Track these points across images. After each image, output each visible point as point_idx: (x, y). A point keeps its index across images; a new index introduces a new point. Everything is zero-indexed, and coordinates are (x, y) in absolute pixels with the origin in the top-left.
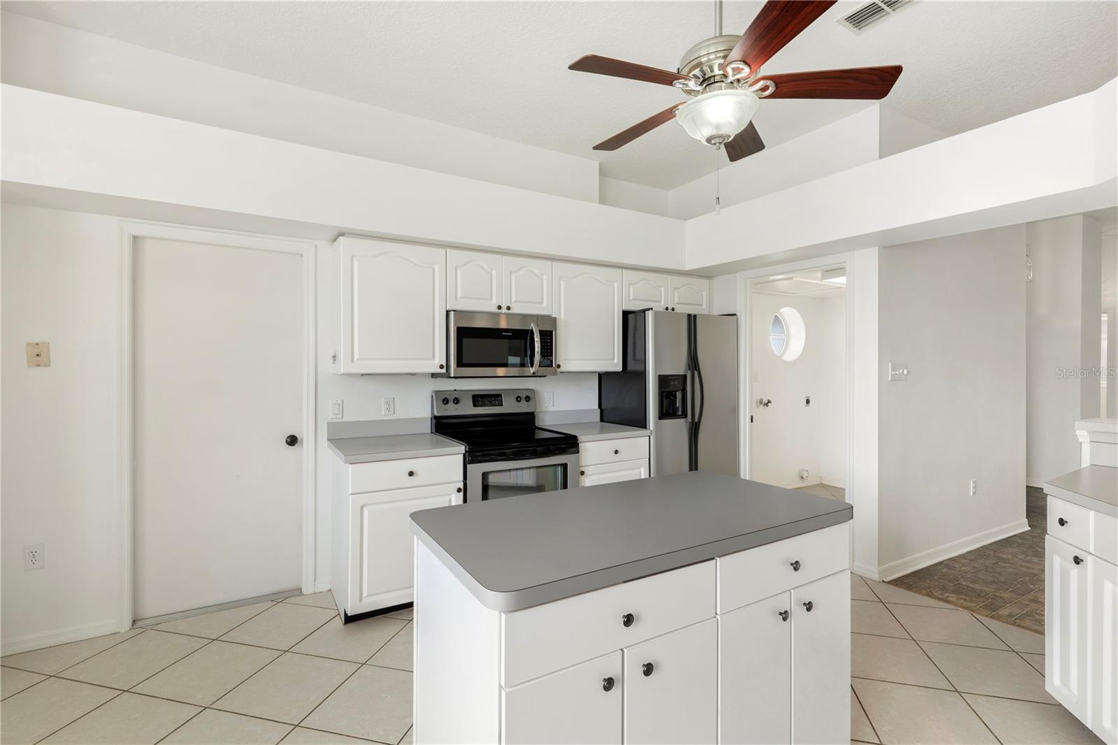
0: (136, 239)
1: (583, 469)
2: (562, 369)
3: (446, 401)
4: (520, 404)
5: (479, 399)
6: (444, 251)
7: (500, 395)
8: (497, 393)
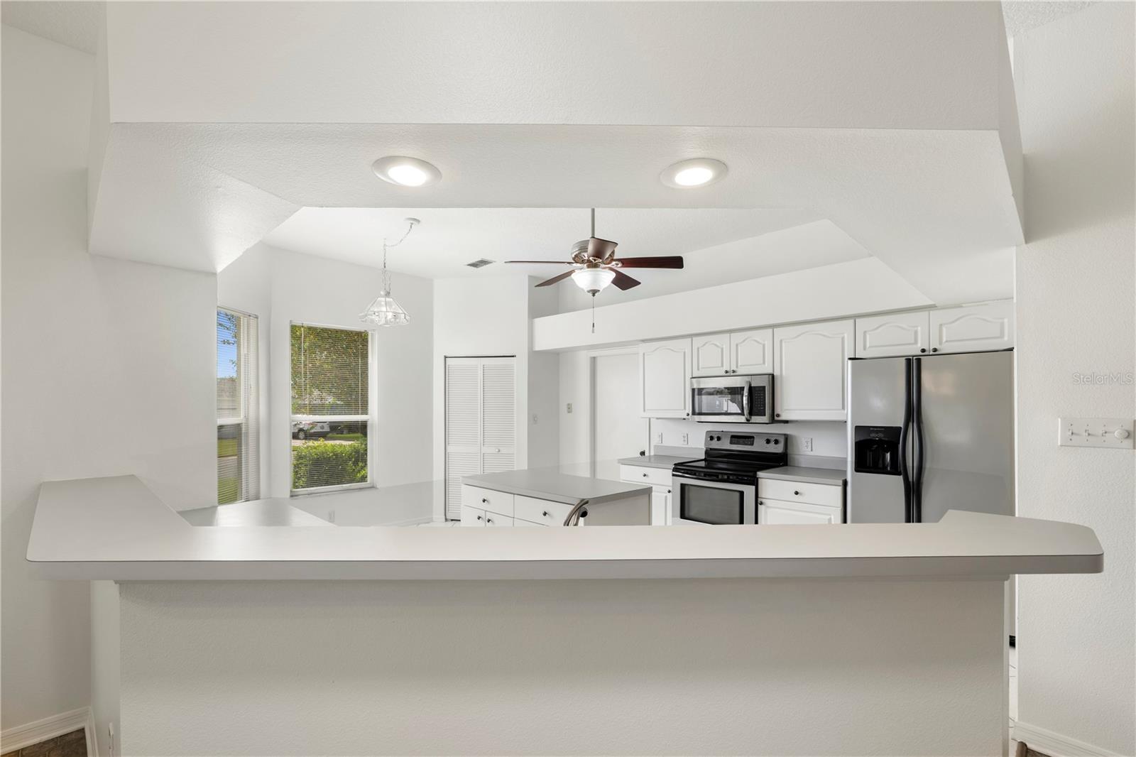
0: (593, 358)
1: (763, 501)
2: (782, 418)
3: (712, 438)
4: (768, 445)
5: (736, 438)
6: (690, 339)
7: (753, 437)
8: (751, 435)
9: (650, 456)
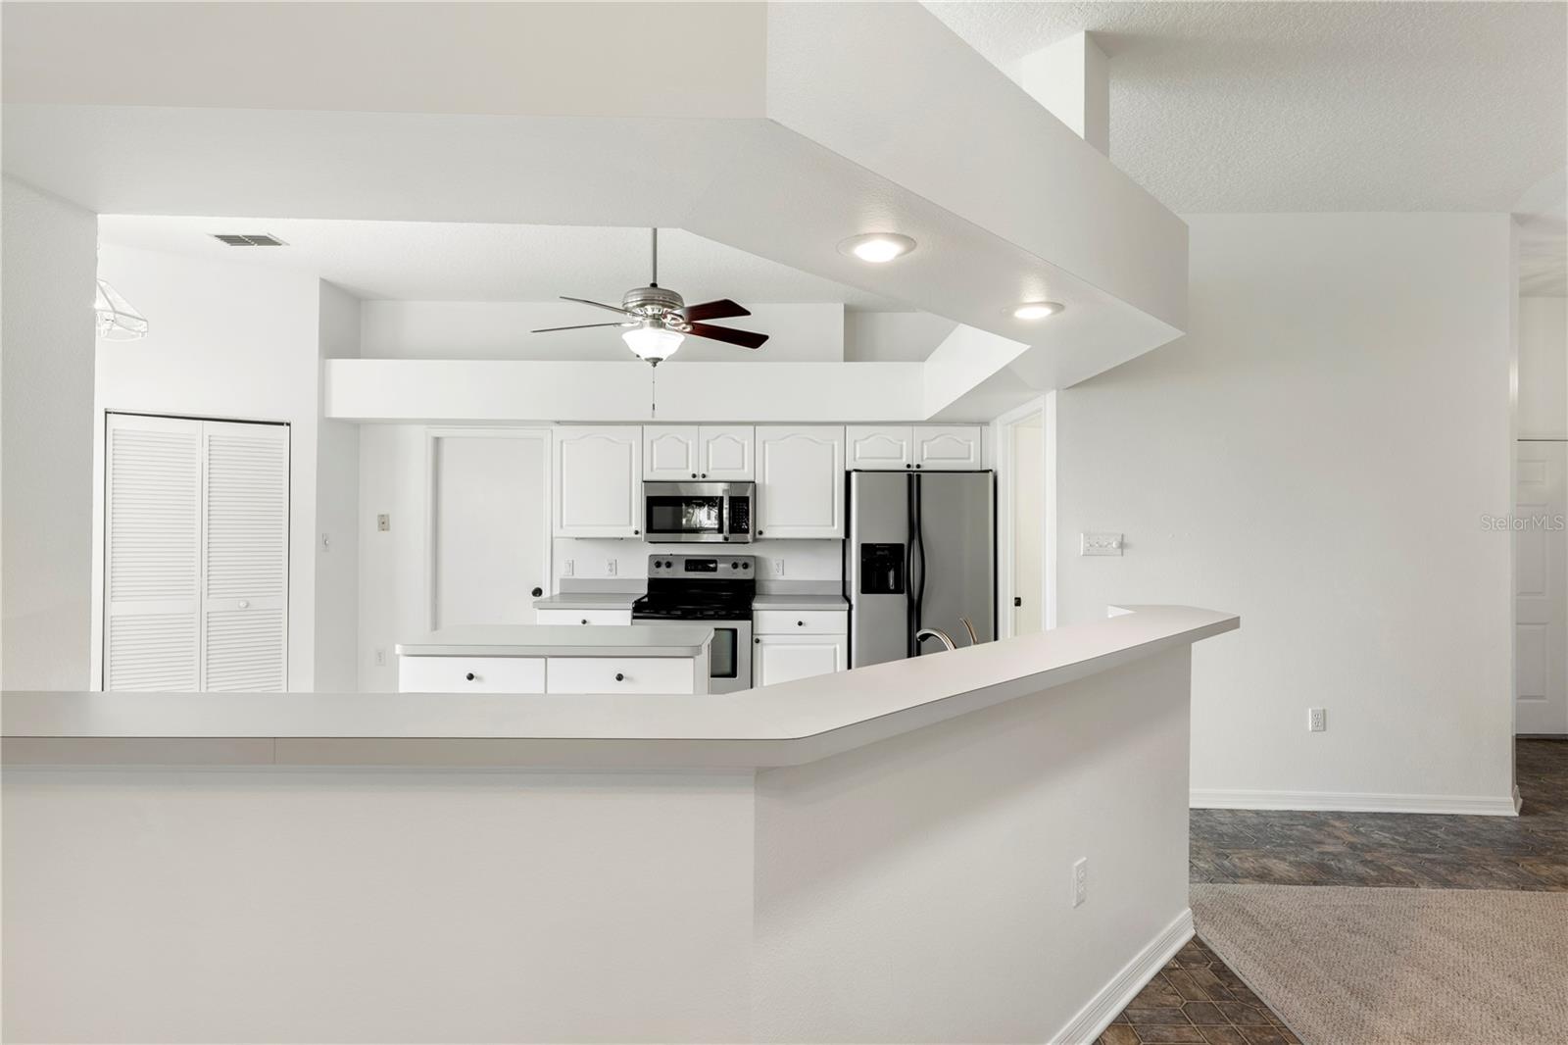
0: (437, 440)
1: (759, 637)
2: (764, 536)
3: (658, 565)
5: (692, 564)
6: (640, 428)
7: (715, 561)
8: (713, 558)
9: (552, 597)
